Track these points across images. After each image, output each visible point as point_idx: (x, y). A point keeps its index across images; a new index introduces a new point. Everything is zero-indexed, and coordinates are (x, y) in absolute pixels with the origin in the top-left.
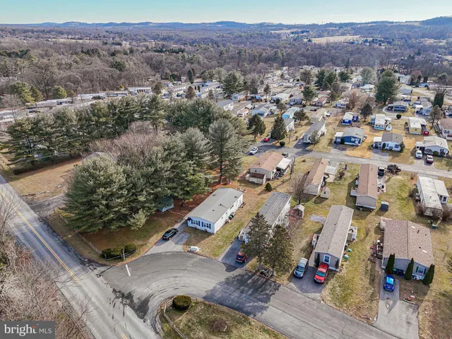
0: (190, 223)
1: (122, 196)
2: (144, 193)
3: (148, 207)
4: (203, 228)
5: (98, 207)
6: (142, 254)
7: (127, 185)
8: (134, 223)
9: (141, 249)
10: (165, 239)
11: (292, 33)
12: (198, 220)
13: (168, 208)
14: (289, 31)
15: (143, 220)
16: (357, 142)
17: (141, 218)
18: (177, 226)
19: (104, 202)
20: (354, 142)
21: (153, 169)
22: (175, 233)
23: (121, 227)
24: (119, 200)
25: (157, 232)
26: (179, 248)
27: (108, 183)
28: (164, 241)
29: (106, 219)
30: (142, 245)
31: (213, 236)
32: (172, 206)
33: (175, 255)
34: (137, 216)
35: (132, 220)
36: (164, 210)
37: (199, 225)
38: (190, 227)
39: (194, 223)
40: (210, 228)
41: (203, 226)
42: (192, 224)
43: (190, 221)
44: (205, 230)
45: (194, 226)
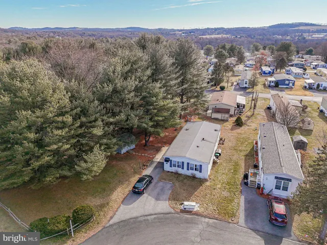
0: (167, 167)
1: (64, 125)
2: (100, 123)
3: (106, 144)
4: (190, 173)
5: (21, 144)
6: (104, 222)
7: (72, 110)
8: (87, 169)
9: (102, 213)
10: (137, 192)
11: (183, 33)
12: (180, 160)
13: (129, 148)
14: (181, 33)
15: (102, 164)
16: (291, 85)
17: (97, 160)
18: (148, 171)
19: (32, 136)
20: (288, 85)
21: (111, 88)
22: (150, 182)
23: (64, 177)
24: (59, 132)
25: (121, 182)
26: (164, 206)
27: (38, 104)
28: (135, 196)
29: (36, 164)
30: (102, 206)
31: (208, 183)
32: (133, 146)
33: (162, 219)
34: (90, 157)
35: (83, 165)
36: (124, 151)
37: (183, 168)
38: (169, 172)
39: (175, 166)
40: (201, 172)
41: (188, 169)
42: (171, 166)
43: (169, 163)
44: (192, 174)
45: (173, 169)
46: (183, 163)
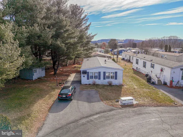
0: (84, 79)
12: (97, 71)
37: (100, 79)
38: (86, 84)
39: (92, 77)
40: (116, 79)
41: (104, 79)
42: (88, 79)
43: (86, 76)
44: (108, 82)
45: (91, 81)
46: (99, 73)
